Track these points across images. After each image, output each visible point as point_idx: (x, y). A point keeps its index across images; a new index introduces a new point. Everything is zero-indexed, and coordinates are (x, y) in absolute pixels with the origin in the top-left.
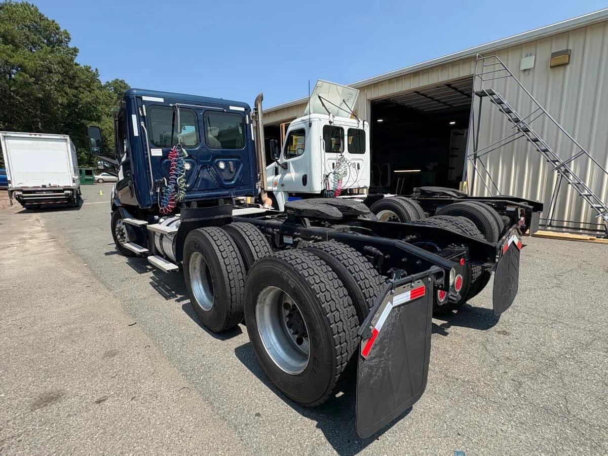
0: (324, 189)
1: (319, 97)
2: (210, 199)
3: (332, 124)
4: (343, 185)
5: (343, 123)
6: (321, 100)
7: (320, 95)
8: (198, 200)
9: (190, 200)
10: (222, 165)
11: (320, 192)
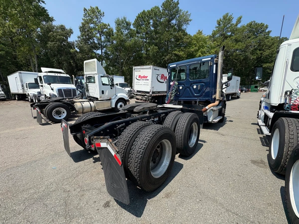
0: (283, 104)
2: (188, 100)
10: (195, 87)
11: (277, 105)
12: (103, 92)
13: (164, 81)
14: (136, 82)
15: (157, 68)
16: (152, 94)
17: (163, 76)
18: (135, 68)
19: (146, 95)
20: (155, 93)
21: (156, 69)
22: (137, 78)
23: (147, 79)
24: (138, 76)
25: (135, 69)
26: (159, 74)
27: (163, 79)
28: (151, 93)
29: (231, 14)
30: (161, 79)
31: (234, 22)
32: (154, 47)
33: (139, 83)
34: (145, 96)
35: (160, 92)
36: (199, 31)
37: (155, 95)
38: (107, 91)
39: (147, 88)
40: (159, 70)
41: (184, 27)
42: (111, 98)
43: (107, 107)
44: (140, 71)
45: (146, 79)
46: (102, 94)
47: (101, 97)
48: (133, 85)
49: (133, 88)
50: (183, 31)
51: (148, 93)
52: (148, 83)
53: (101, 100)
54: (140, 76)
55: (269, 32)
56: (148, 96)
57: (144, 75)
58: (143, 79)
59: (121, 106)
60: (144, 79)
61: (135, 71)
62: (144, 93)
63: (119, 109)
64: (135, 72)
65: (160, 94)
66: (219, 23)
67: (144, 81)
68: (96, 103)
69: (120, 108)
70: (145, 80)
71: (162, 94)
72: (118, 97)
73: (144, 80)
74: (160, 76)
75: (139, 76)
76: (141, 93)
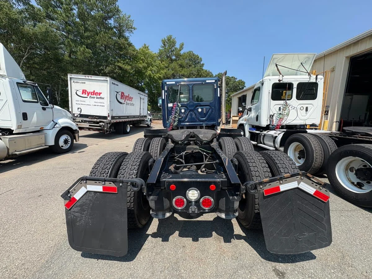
0: (269, 125)
1: (276, 65)
2: (193, 126)
3: (281, 82)
4: (282, 123)
5: (293, 80)
6: (277, 67)
7: (277, 64)
8: (187, 126)
9: (183, 126)
10: (200, 110)
11: (266, 126)
12: (25, 117)
13: (125, 101)
14: (77, 101)
15: (116, 82)
16: (112, 119)
17: (123, 94)
18: (72, 76)
19: (101, 122)
20: (115, 118)
21: (114, 84)
22: (80, 93)
23: (101, 96)
24: (81, 91)
25: (72, 79)
26: (118, 92)
27: (123, 99)
28: (109, 118)
29: (175, 38)
30: (121, 99)
31: (177, 46)
32: (85, 50)
33: (83, 103)
34: (101, 124)
35: (121, 117)
36: (145, 45)
37: (115, 121)
38: (35, 113)
39: (103, 111)
40: (118, 85)
41: (127, 34)
42: (43, 128)
43: (36, 146)
44: (84, 83)
45: (98, 96)
46: (24, 119)
47: (21, 126)
48: (70, 106)
49: (70, 110)
50: (126, 39)
51: (105, 118)
52: (104, 103)
53: (20, 132)
54: (86, 91)
55: (203, 64)
56: (107, 123)
57: (94, 91)
58: (92, 96)
59: (66, 142)
60: (94, 96)
61: (72, 81)
62: (97, 119)
63: (62, 148)
64: (73, 84)
65: (121, 120)
66: (165, 43)
67: (95, 100)
68: (9, 141)
69: (64, 145)
70: (97, 98)
71: (123, 120)
72: (59, 125)
73: (93, 98)
74: (120, 93)
75: (83, 90)
76: (89, 118)
